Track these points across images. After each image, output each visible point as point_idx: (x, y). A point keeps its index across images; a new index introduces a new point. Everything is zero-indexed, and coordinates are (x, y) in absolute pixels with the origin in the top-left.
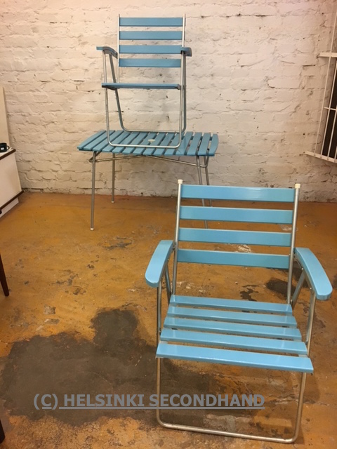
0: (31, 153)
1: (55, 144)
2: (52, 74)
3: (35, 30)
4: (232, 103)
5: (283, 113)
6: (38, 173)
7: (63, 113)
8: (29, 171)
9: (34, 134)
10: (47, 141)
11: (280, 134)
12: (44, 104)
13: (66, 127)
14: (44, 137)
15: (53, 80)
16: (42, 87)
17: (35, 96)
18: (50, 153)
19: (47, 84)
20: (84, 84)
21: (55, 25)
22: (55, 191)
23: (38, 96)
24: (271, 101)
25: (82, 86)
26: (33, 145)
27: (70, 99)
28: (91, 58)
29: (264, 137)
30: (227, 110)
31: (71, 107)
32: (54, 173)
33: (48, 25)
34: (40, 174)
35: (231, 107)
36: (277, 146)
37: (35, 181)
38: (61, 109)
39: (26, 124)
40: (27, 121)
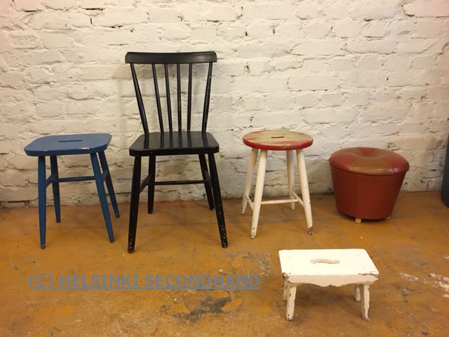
4: (349, 41)
5: (425, 55)
7: (65, 66)
11: (420, 88)
12: (30, 52)
13: (70, 91)
15: (48, 7)
16: (26, 21)
24: (408, 36)
27: (79, 41)
29: (397, 93)
30: (342, 53)
31: (81, 54)
35: (349, 47)
36: (416, 106)
38: (62, 58)
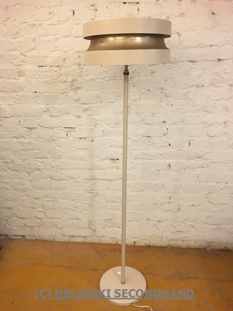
0: (13, 200)
1: (39, 191)
2: (39, 121)
3: (20, 74)
6: (20, 220)
8: (10, 218)
9: (16, 181)
10: (32, 188)
14: (28, 184)
17: (19, 142)
18: (34, 200)
19: (34, 131)
20: (75, 131)
21: (44, 68)
22: (38, 238)
23: (23, 143)
25: (74, 133)
26: (16, 192)
28: (85, 104)
32: (37, 220)
33: (37, 68)
34: (22, 221)
37: (17, 228)
39: (8, 171)
40: (9, 168)
